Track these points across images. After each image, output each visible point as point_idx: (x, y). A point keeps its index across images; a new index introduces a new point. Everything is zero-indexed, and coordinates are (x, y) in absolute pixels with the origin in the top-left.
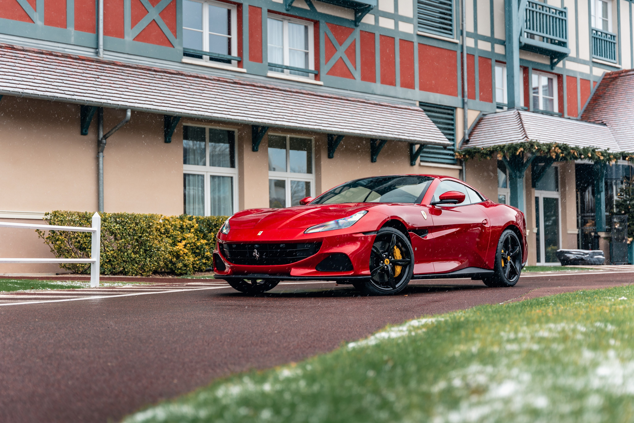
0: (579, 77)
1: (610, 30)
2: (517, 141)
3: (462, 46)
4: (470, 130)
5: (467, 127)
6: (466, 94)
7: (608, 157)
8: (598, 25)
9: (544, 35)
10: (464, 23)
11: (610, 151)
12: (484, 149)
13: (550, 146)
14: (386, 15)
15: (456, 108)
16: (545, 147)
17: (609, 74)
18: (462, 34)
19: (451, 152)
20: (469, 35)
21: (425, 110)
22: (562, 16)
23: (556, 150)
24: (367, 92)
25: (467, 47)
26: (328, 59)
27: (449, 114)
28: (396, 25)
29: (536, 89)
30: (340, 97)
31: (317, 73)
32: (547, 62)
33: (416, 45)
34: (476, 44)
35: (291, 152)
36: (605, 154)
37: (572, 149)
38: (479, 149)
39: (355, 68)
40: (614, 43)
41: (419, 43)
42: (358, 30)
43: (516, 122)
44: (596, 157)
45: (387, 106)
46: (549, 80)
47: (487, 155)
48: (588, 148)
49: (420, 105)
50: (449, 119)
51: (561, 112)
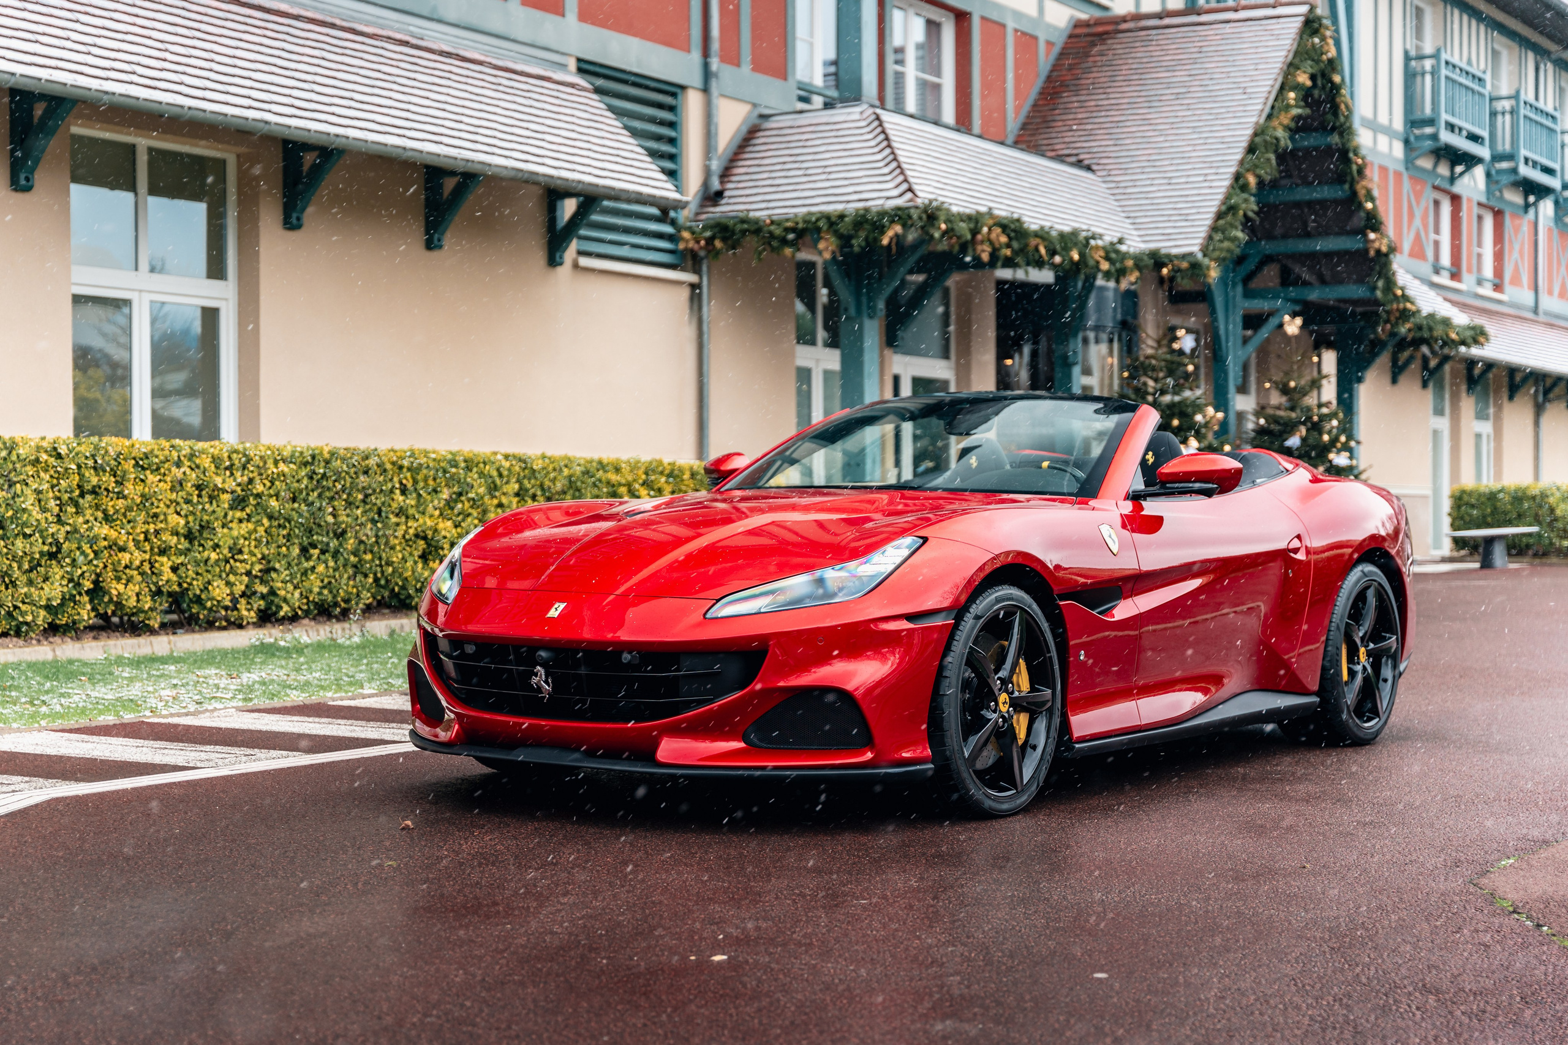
0: (1011, 25)
2: (880, 202)
4: (724, 164)
5: (716, 149)
6: (715, 46)
7: (1118, 265)
11: (1123, 248)
12: (772, 222)
13: (977, 222)
15: (683, 88)
16: (963, 225)
17: (1086, 24)
19: (668, 229)
21: (598, 91)
23: (993, 236)
24: (416, 10)
27: (660, 106)
29: (900, 51)
30: (329, 19)
35: (152, 200)
36: (1113, 255)
37: (1036, 235)
38: (756, 221)
43: (873, 143)
44: (1091, 263)
45: (481, 63)
46: (932, 26)
47: (784, 242)
48: (1075, 233)
49: (580, 70)
50: (662, 123)
51: (963, 123)
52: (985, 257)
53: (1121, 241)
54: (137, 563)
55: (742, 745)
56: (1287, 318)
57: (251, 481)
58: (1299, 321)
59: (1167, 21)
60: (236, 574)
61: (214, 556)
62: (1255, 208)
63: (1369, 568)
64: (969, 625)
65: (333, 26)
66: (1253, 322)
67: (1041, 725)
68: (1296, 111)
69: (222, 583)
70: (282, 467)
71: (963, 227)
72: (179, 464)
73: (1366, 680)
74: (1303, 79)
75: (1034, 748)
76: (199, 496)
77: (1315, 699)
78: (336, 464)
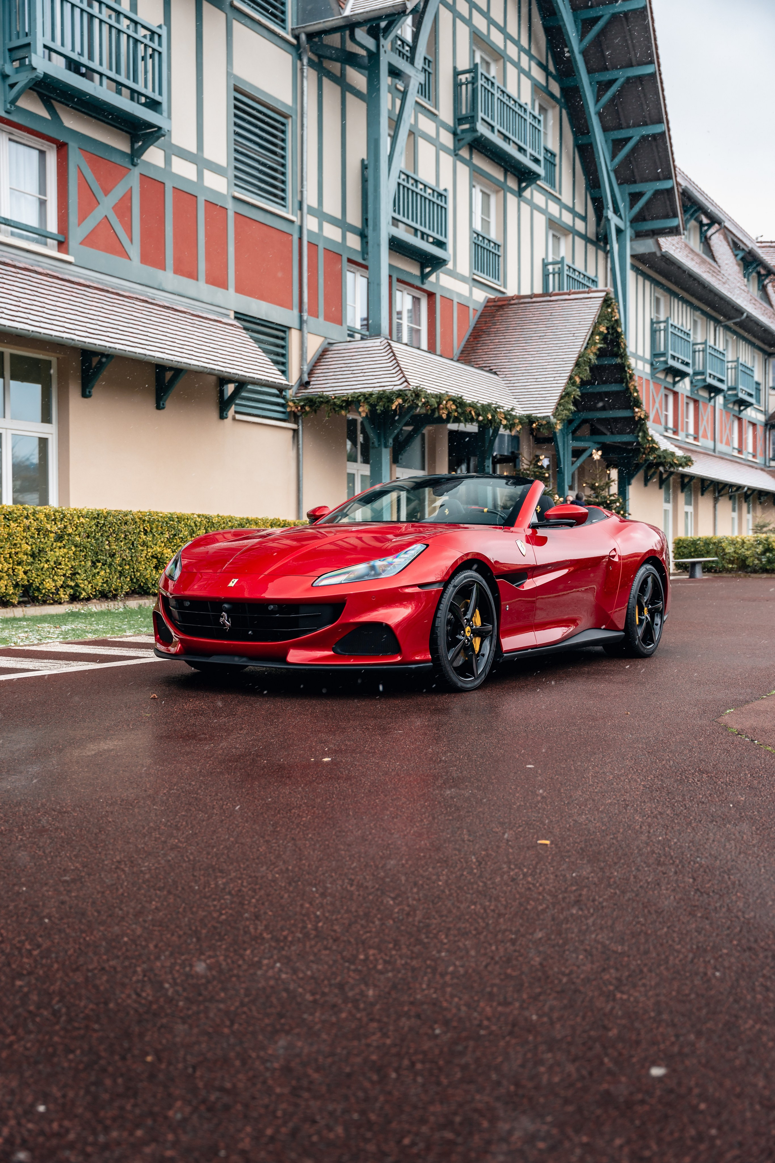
0: (456, 300)
1: (493, 235)
2: (391, 387)
3: (301, 228)
4: (310, 368)
5: (306, 360)
6: (306, 307)
7: (511, 422)
8: (478, 226)
9: (418, 226)
10: (304, 189)
11: (514, 413)
12: (335, 397)
13: (440, 398)
14: (184, 154)
15: (289, 328)
16: (433, 399)
17: (493, 301)
18: (301, 208)
19: (281, 401)
20: (312, 211)
21: (245, 329)
22: (441, 201)
24: (151, 285)
25: (308, 231)
26: (82, 218)
27: (277, 337)
28: (200, 175)
29: (399, 313)
30: (106, 288)
31: (61, 238)
32: (416, 272)
33: (231, 214)
34: (321, 227)
35: (12, 383)
36: (509, 417)
37: (470, 405)
38: (327, 397)
39: (131, 240)
40: (499, 256)
41: (235, 213)
42: (136, 172)
43: (387, 357)
44: (498, 421)
45: (185, 312)
46: (416, 300)
47: (341, 407)
48: (489, 405)
49: (236, 318)
50: (278, 346)
51: (432, 349)
52: (444, 416)
53: (512, 409)
54: (6, 569)
55: (332, 653)
56: (594, 451)
57: (65, 527)
58: (600, 453)
59: (534, 299)
60: (58, 576)
61: (46, 566)
62: (579, 394)
63: (649, 567)
64: (451, 591)
65: (108, 291)
66: (577, 453)
67: (487, 643)
68: (599, 346)
69: (50, 580)
70: (82, 519)
71: (433, 401)
72: (27, 517)
73: (648, 623)
74: (603, 329)
75: (483, 655)
76: (38, 534)
77: (623, 633)
78: (110, 518)
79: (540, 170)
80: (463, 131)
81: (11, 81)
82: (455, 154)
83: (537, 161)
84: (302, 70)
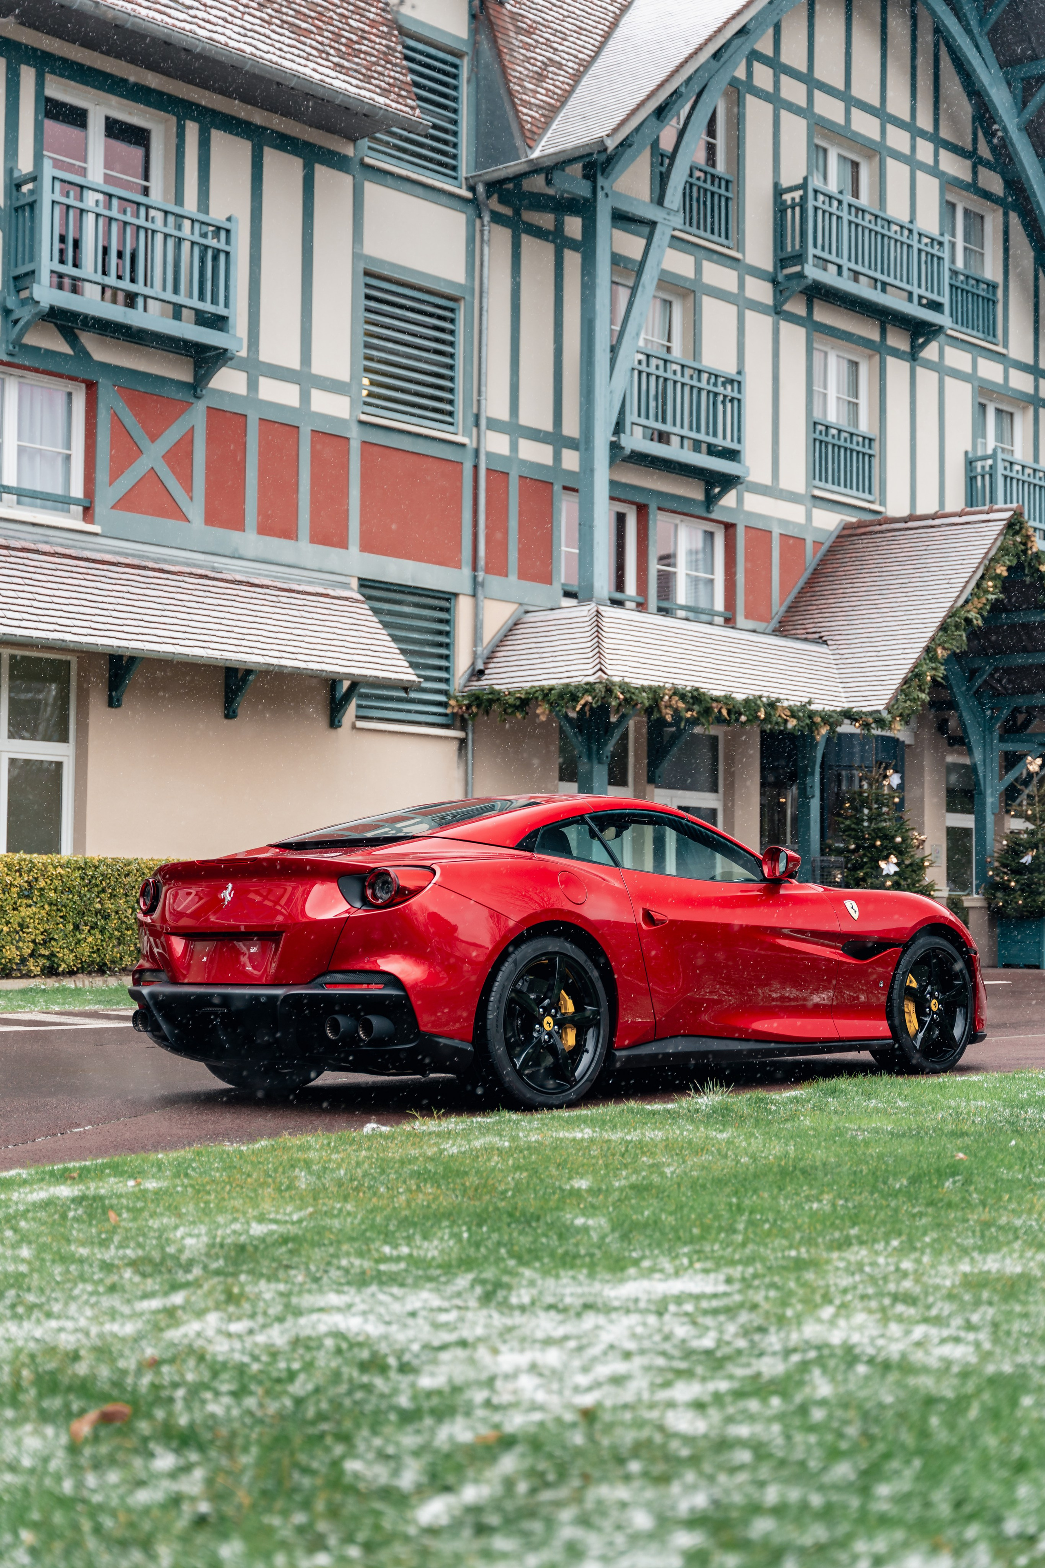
0: (776, 531)
1: (864, 426)
2: (579, 679)
3: (477, 452)
4: (489, 649)
5: (482, 639)
6: (482, 563)
7: (808, 721)
10: (483, 397)
12: (510, 693)
13: (658, 692)
14: (279, 373)
15: (456, 595)
16: (643, 695)
17: (852, 526)
18: (477, 424)
19: (442, 698)
20: (496, 425)
22: (732, 389)
23: (674, 702)
24: (221, 552)
25: (488, 454)
26: (115, 475)
27: (436, 608)
28: (305, 397)
29: (667, 557)
30: (144, 564)
31: (88, 505)
32: (698, 494)
33: (355, 446)
34: (514, 447)
36: (802, 714)
38: (500, 692)
39: (191, 496)
40: (870, 456)
41: (364, 442)
42: (199, 409)
43: (589, 634)
44: (778, 720)
45: (267, 587)
46: (708, 537)
47: (516, 708)
48: (758, 699)
49: (359, 587)
50: (438, 620)
52: (669, 718)
53: (810, 703)
56: (1031, 758)
58: (1039, 761)
59: (908, 524)
60: (24, 941)
62: (943, 674)
65: (144, 568)
68: (991, 597)
69: (13, 948)
70: (59, 870)
71: (643, 697)
74: (1002, 571)
78: (102, 868)
79: (943, 319)
80: (789, 277)
81: (14, 317)
82: (777, 311)
83: (936, 306)
84: (482, 231)
